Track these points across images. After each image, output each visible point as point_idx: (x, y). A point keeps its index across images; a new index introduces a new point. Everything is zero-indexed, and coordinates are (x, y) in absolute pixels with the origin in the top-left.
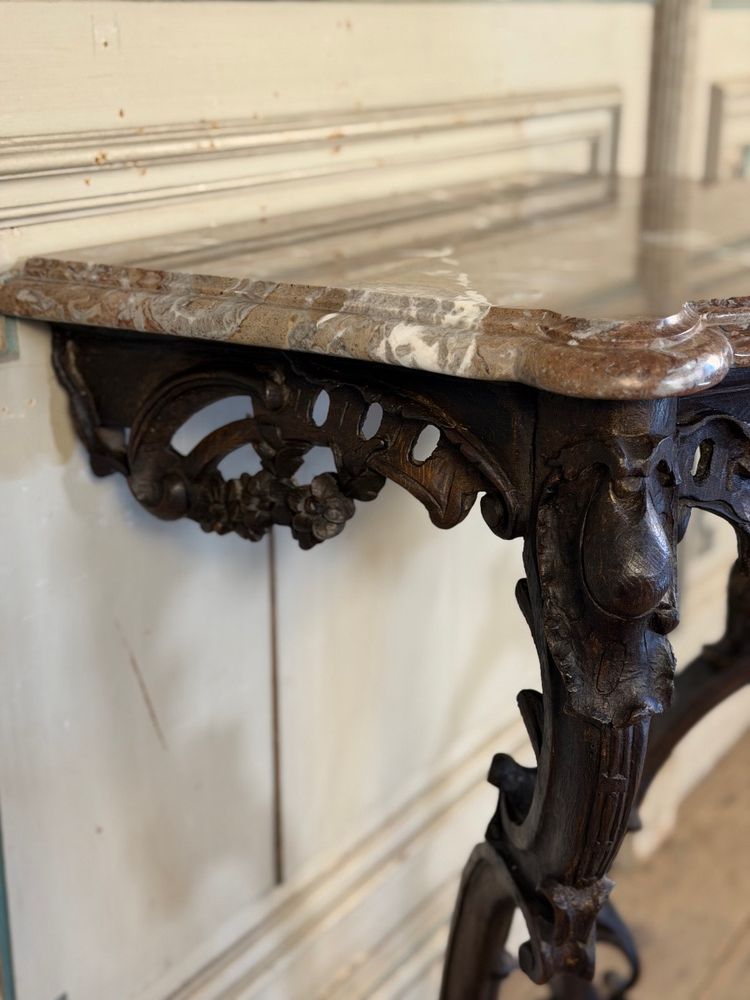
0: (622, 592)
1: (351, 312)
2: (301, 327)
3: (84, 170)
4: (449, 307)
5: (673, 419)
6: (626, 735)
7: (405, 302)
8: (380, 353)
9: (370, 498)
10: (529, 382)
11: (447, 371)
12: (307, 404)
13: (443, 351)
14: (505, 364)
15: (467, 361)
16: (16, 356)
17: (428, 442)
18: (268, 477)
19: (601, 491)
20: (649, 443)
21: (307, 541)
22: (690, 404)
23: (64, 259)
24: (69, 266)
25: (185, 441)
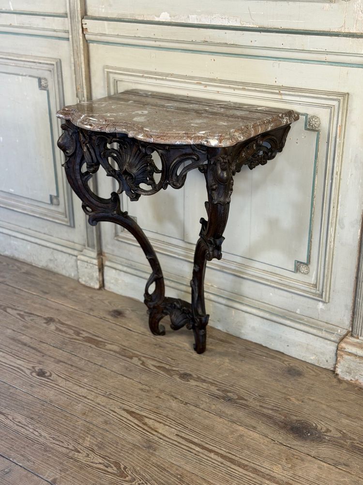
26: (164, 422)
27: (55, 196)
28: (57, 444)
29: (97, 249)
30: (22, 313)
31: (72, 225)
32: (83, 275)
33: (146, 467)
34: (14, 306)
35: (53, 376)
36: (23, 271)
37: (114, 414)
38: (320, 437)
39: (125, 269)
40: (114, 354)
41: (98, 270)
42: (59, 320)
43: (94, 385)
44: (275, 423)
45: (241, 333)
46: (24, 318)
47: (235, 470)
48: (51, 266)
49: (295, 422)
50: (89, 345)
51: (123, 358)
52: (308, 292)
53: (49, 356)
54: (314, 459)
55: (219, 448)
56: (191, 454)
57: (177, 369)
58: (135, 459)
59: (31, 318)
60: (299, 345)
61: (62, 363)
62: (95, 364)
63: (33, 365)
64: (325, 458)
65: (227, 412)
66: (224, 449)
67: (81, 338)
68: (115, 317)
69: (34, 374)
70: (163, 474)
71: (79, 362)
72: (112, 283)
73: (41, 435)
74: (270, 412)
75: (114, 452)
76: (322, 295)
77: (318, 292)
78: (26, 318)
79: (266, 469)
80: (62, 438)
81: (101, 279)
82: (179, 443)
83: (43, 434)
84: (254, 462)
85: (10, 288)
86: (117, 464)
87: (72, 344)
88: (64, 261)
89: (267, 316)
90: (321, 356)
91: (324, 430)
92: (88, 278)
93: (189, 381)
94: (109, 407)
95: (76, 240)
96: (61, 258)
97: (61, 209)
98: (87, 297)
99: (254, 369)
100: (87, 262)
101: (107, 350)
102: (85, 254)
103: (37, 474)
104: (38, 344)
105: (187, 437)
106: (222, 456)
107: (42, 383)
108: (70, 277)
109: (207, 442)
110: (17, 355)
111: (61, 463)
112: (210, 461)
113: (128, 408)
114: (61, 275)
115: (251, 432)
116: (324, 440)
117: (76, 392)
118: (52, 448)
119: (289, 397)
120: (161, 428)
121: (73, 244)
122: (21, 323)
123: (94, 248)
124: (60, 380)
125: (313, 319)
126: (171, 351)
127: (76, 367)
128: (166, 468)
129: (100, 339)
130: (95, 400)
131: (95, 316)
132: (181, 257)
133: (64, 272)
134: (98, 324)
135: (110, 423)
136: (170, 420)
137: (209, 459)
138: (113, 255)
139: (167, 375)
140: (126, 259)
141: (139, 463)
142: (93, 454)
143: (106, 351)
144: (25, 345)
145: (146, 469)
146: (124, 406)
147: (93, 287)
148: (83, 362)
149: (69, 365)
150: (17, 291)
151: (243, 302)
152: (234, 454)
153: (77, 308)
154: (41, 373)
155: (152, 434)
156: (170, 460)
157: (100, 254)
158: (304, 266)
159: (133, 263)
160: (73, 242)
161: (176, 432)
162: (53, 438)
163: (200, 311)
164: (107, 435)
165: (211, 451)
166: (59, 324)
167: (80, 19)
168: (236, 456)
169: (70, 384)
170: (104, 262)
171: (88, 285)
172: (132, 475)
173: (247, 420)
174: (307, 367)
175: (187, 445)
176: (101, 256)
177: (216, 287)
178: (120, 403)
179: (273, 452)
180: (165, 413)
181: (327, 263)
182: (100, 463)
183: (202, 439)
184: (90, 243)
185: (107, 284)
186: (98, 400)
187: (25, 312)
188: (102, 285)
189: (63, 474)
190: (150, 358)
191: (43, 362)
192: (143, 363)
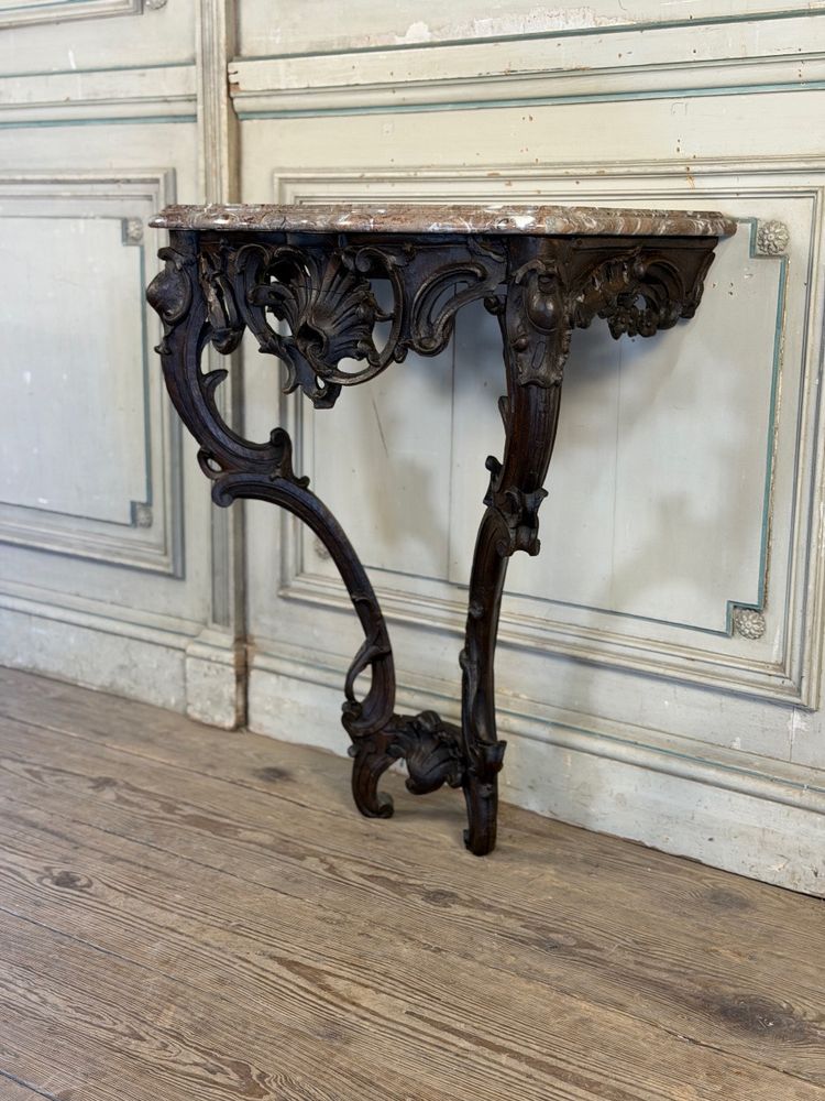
26: (376, 985)
27: (143, 504)
28: (86, 1022)
29: (236, 626)
30: (36, 768)
31: (179, 574)
32: (198, 695)
33: (321, 1077)
34: (20, 756)
35: (95, 885)
36: (52, 695)
37: (245, 964)
38: (802, 1031)
39: (301, 671)
40: (258, 849)
41: (234, 678)
42: (127, 783)
43: (200, 908)
44: (678, 998)
45: (588, 815)
46: (40, 779)
47: (566, 1092)
48: (123, 683)
49: (730, 997)
50: (197, 830)
51: (281, 857)
52: (762, 684)
53: (92, 849)
54: (784, 1076)
55: (524, 1043)
56: (446, 1054)
57: (419, 882)
58: (291, 1057)
59: (58, 778)
60: (742, 834)
61: (120, 863)
62: (207, 866)
63: (46, 865)
64: (815, 1074)
65: (546, 972)
66: (537, 1048)
67: (179, 818)
68: (269, 780)
69: (47, 882)
70: (365, 1092)
71: (165, 861)
72: (268, 712)
73: (45, 1002)
74: (664, 975)
75: (236, 1043)
76: (799, 690)
77: (787, 683)
78: (46, 778)
79: (652, 1092)
80: (98, 1007)
81: (241, 703)
82: (414, 1029)
83: (51, 999)
84: (618, 1077)
85: (16, 724)
86: (242, 1069)
87: (153, 827)
88: (155, 666)
89: (656, 760)
90: (801, 860)
91: (812, 1015)
92: (209, 703)
93: (450, 907)
94: (233, 950)
95: (187, 613)
96: (148, 658)
97: (154, 535)
98: (203, 744)
99: (621, 889)
100: (209, 660)
101: (241, 841)
102: (204, 641)
103: (20, 1079)
104: (67, 826)
105: (437, 1018)
106: (530, 1061)
107: (63, 899)
108: (167, 707)
109: (490, 1030)
110: (10, 844)
111: (89, 1060)
112: (496, 1070)
113: (283, 954)
114: (145, 703)
115: (612, 1014)
116: (811, 1037)
117: (151, 919)
118: (71, 1029)
119: (714, 948)
120: (367, 999)
121: (177, 621)
122: (31, 786)
123: (228, 625)
124: (111, 896)
125: (778, 759)
126: (406, 847)
127: (158, 871)
128: (375, 1081)
129: (227, 821)
130: (198, 936)
131: (220, 779)
132: (438, 625)
133: (152, 697)
134: (221, 792)
135: (233, 983)
136: (393, 982)
137: (493, 1065)
138: (273, 640)
139: (391, 894)
140: (305, 647)
141: (301, 1067)
142: (178, 1044)
143: (238, 843)
144: (34, 826)
145: (319, 1081)
146: (272, 950)
147: (221, 726)
148: (177, 863)
149: (140, 866)
150: (32, 729)
151: (594, 730)
152: (564, 1057)
153: (174, 762)
154: (67, 881)
155: (343, 1009)
156: (386, 1064)
157: (243, 639)
158: (751, 617)
159: (320, 655)
160: (180, 618)
161: (407, 1007)
162: (77, 1009)
163: (482, 730)
164: (221, 1006)
165: (500, 1050)
166: (124, 790)
167: (223, 63)
168: (569, 1063)
169: (138, 904)
170: (249, 660)
171: (209, 721)
172: (279, 1091)
173: (603, 990)
174: (763, 893)
175: (436, 1034)
176: (245, 646)
177: (525, 697)
178: (263, 943)
179: (669, 1057)
180: (378, 968)
181: (810, 598)
182: (196, 1064)
183: (476, 1025)
184: (220, 612)
185: (254, 716)
186: (205, 937)
187: (45, 768)
188: (243, 719)
189: (91, 1083)
190: (350, 860)
191: (73, 859)
192: (331, 869)
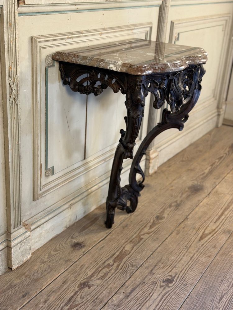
0: (137, 100)
1: (104, 62)
2: (98, 64)
3: (65, 39)
4: (117, 62)
5: (146, 79)
6: (137, 119)
7: (112, 61)
8: (108, 68)
9: (105, 89)
10: (127, 72)
11: (117, 71)
12: (97, 75)
13: (116, 68)
14: (124, 70)
15: (119, 70)
16: (55, 66)
17: (114, 81)
18: (91, 86)
19: (135, 87)
20: (142, 81)
21: (96, 95)
22: (148, 76)
23: (63, 52)
24: (64, 53)
25: (78, 80)
82: (221, 223)
100: (21, 241)
119: (170, 189)
123: (20, 225)
138: (32, 218)
177: (97, 178)
184: (16, 223)
